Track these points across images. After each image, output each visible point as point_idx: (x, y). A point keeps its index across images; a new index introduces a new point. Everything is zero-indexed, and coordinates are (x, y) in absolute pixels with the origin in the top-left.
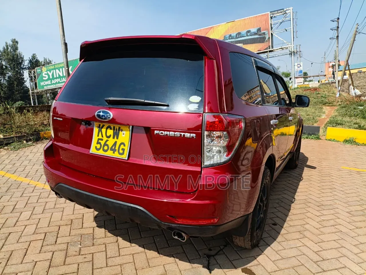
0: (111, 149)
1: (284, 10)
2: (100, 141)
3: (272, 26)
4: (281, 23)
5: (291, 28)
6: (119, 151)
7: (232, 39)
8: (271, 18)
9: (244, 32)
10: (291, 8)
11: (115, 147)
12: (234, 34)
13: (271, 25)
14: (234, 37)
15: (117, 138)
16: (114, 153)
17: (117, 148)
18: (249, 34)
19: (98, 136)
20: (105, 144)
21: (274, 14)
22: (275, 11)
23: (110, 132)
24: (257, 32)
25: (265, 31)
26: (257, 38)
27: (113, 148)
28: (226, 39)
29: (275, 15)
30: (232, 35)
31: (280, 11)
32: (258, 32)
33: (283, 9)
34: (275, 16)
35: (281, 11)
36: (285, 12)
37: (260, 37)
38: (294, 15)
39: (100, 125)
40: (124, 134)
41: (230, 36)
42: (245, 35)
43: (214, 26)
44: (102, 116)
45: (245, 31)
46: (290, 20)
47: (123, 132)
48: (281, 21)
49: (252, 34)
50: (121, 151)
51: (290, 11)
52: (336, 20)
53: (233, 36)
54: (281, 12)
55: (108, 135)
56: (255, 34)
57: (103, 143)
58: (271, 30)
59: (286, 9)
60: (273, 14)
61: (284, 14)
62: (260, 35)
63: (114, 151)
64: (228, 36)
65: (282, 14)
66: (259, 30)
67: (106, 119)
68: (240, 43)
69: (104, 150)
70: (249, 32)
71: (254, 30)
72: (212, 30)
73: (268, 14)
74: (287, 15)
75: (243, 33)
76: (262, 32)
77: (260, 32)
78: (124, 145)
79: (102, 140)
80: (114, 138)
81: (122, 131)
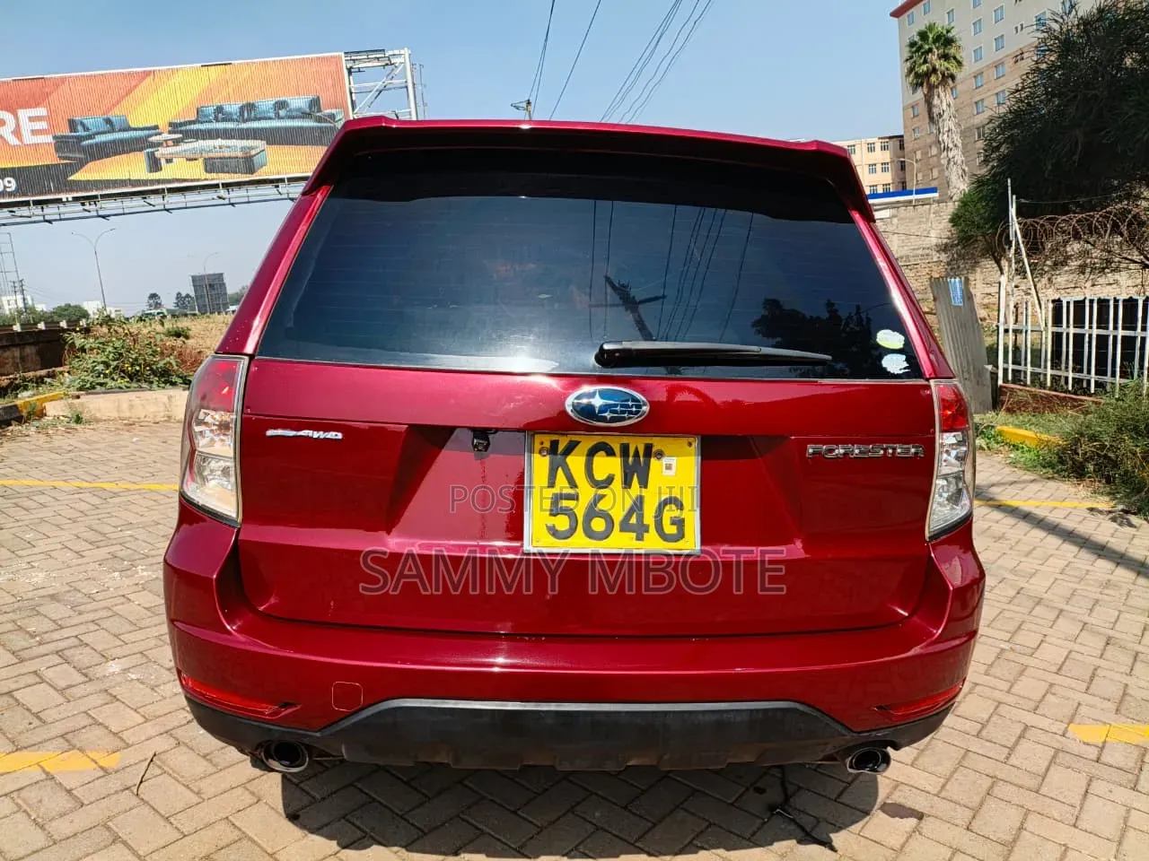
0: (625, 527)
1: (387, 55)
2: (565, 503)
3: (354, 98)
4: (381, 92)
5: (410, 112)
6: (663, 529)
7: (224, 120)
8: (350, 71)
9: (266, 104)
10: (406, 52)
11: (641, 518)
12: (232, 108)
13: (351, 93)
14: (235, 117)
15: (644, 483)
16: (640, 538)
17: (649, 519)
18: (282, 113)
19: (552, 484)
20: (592, 513)
21: (357, 62)
22: (358, 52)
23: (608, 466)
24: (308, 111)
25: (334, 111)
26: (312, 129)
27: (633, 520)
28: (206, 119)
29: (360, 66)
30: (227, 108)
31: (374, 56)
32: (310, 108)
33: (384, 50)
34: (359, 68)
35: (378, 56)
36: (389, 60)
37: (321, 128)
38: (417, 74)
39: (555, 444)
40: (669, 467)
41: (220, 109)
42: (272, 115)
43: (157, 68)
44: (604, 408)
45: (270, 102)
46: (407, 87)
47: (665, 461)
48: (379, 85)
49: (294, 114)
50: (670, 529)
51: (403, 57)
52: (524, 105)
53: (231, 114)
54: (378, 58)
55: (600, 475)
56: (305, 115)
57: (580, 509)
58: (353, 110)
59: (391, 53)
60: (354, 60)
61: (387, 65)
62: (319, 120)
63: (641, 530)
64: (211, 109)
65: (380, 64)
66: (315, 103)
67: (623, 419)
68: (255, 138)
69: (590, 533)
70: (281, 105)
71: (299, 102)
72: (149, 80)
73: (340, 58)
74: (397, 71)
75: (264, 108)
76: (328, 111)
77: (319, 111)
78: (680, 506)
79: (575, 497)
80: (627, 483)
81: (660, 455)
